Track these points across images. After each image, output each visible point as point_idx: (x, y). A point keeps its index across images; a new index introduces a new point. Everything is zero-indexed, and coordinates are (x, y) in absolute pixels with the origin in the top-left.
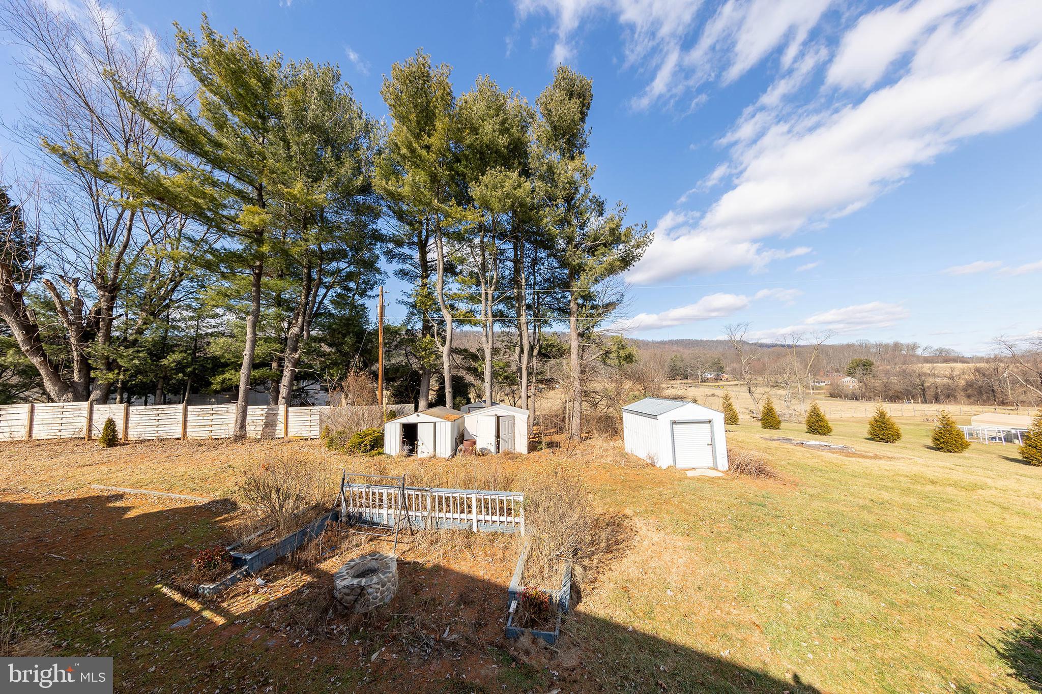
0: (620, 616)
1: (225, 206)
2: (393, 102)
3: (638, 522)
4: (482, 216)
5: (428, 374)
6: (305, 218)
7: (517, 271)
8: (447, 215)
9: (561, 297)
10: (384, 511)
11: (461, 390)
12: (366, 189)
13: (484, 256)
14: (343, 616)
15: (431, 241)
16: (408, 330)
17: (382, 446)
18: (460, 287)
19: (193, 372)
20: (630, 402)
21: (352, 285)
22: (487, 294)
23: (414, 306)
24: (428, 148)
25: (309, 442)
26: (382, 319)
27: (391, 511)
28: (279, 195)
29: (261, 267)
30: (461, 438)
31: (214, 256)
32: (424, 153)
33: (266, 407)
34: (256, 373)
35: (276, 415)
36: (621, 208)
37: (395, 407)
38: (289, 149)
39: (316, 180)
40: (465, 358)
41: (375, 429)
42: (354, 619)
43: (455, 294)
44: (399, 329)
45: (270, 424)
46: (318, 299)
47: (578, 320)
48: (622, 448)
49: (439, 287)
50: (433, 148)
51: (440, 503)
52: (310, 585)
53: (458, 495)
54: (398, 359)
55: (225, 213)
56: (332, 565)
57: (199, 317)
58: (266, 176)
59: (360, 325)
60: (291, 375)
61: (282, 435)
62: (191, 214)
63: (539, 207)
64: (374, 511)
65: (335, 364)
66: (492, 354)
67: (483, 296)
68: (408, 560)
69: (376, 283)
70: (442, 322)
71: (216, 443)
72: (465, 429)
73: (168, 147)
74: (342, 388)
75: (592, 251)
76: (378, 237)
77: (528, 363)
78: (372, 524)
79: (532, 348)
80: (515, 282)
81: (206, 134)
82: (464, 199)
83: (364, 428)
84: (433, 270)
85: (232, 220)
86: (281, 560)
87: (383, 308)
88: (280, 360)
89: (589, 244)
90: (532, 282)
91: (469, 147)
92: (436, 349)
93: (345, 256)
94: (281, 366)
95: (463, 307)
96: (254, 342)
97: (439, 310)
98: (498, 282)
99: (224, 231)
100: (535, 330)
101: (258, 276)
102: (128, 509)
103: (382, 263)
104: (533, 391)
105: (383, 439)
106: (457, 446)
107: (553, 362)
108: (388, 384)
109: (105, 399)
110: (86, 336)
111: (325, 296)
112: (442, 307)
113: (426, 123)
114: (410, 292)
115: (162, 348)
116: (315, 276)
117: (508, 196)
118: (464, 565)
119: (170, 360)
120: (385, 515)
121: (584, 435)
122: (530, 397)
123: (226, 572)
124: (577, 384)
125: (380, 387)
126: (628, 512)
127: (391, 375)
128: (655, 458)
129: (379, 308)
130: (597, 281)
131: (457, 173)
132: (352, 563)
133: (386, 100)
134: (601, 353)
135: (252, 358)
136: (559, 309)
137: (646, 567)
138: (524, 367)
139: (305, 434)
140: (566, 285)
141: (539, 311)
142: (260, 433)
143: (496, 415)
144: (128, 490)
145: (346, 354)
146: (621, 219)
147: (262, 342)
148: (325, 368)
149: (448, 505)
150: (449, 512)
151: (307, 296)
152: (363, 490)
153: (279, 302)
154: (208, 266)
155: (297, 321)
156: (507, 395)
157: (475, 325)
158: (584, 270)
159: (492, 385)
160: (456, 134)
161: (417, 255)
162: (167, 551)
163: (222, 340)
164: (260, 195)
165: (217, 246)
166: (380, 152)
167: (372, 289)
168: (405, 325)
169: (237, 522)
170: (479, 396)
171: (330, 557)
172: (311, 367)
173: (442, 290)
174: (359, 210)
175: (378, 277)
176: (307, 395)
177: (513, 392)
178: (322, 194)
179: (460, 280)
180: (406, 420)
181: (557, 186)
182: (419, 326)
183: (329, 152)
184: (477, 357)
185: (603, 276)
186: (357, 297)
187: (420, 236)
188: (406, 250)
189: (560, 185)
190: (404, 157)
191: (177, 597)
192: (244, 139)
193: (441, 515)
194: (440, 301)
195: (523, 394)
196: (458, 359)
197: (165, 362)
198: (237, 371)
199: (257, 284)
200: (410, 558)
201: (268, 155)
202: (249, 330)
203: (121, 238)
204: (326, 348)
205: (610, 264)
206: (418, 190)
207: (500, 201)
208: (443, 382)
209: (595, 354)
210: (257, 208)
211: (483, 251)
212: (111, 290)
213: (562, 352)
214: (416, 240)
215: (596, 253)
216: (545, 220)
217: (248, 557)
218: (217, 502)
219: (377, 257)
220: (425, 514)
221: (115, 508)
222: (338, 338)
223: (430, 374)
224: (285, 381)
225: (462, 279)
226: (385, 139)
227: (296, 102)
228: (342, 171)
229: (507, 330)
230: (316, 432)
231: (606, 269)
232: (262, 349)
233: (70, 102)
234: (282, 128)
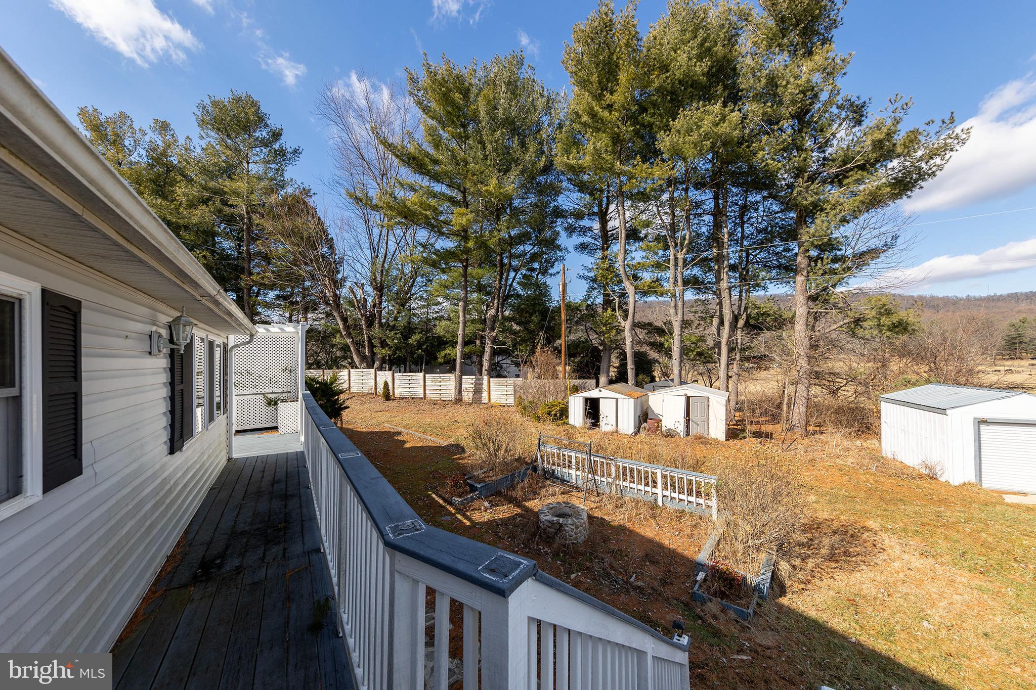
0: (838, 623)
1: (442, 213)
2: (574, 69)
3: (887, 540)
4: (672, 169)
5: (609, 350)
6: (498, 210)
7: (718, 226)
8: (631, 177)
9: (784, 250)
10: (573, 472)
11: (644, 367)
12: (548, 168)
13: (674, 214)
14: (547, 542)
15: (612, 207)
16: (588, 306)
17: (567, 417)
18: (644, 254)
19: (426, 349)
20: (896, 388)
21: (536, 265)
22: (676, 259)
23: (594, 280)
24: (610, 107)
25: (506, 409)
26: (564, 297)
27: (579, 473)
28: (479, 193)
29: (467, 260)
30: (644, 417)
31: (437, 255)
32: (606, 114)
33: (474, 377)
34: (467, 349)
35: (481, 384)
36: (899, 105)
37: (577, 382)
38: (485, 149)
39: (506, 171)
40: (649, 332)
41: (560, 401)
42: (555, 546)
43: (639, 263)
44: (580, 305)
45: (478, 391)
46: (509, 282)
47: (808, 280)
48: (879, 451)
49: (620, 257)
50: (616, 106)
51: (624, 474)
52: (520, 515)
53: (642, 468)
54: (578, 334)
55: (442, 218)
56: (534, 504)
57: (428, 305)
58: (470, 179)
59: (543, 304)
60: (491, 351)
61: (486, 401)
62: (423, 225)
63: (754, 136)
64: (564, 470)
65: (524, 341)
66: (682, 328)
67: (672, 262)
68: (595, 515)
69: (556, 260)
70: (623, 295)
71: (444, 403)
72: (649, 407)
73: (407, 174)
74: (531, 363)
75: (838, 180)
76: (559, 213)
77: (730, 337)
78: (563, 481)
79: (736, 318)
80: (714, 239)
81: (427, 155)
82: (650, 153)
83: (551, 399)
84: (614, 239)
85: (447, 223)
86: (499, 493)
87: (565, 286)
88: (482, 338)
89: (834, 170)
90: (739, 235)
91: (658, 90)
92: (618, 324)
93: (530, 239)
94: (483, 344)
95: (647, 276)
96: (465, 323)
97: (621, 281)
98: (690, 243)
99: (442, 234)
100: (741, 296)
101: (466, 267)
102: (404, 442)
103: (563, 240)
104: (735, 370)
105: (567, 411)
106: (640, 424)
107: (766, 335)
108: (569, 360)
109: (381, 368)
110: (370, 324)
111: (514, 279)
112: (624, 278)
113: (608, 81)
114: (590, 266)
115: (409, 331)
116: (506, 261)
117: (707, 136)
118: (649, 531)
119: (414, 339)
120: (574, 475)
121: (811, 428)
122: (731, 377)
123: (467, 493)
124: (803, 362)
125: (563, 362)
126: (871, 524)
127: (573, 350)
128: (938, 468)
129: (561, 286)
130: (844, 221)
131: (643, 125)
132: (551, 506)
133: (567, 68)
134: (846, 321)
135: (464, 336)
136: (779, 267)
137: (891, 590)
138: (724, 341)
139: (503, 402)
140: (791, 234)
141: (747, 272)
142: (471, 398)
143: (686, 395)
144: (402, 430)
145: (532, 332)
146: (897, 121)
147: (469, 324)
148: (516, 344)
149: (632, 477)
150: (634, 482)
151: (500, 280)
152: (555, 451)
153: (480, 288)
154: (434, 265)
155: (493, 304)
156: (701, 374)
157: (662, 295)
158: (822, 210)
159: (681, 362)
160: (643, 81)
161: (596, 226)
162: (430, 473)
163: (444, 323)
164: (464, 197)
165: (438, 246)
166: (560, 126)
167: (552, 266)
168: (585, 300)
169: (466, 461)
170: (666, 375)
171: (533, 499)
172: (504, 344)
173: (625, 259)
174: (541, 190)
175: (559, 253)
176: (501, 368)
177: (709, 371)
178: (511, 184)
179: (644, 246)
180: (588, 394)
181: (781, 103)
182: (600, 300)
183: (516, 142)
184: (663, 331)
185: (855, 214)
186: (540, 276)
187: (600, 205)
188: (586, 223)
189: (787, 99)
190: (585, 125)
191: (441, 502)
192: (452, 151)
193: (625, 484)
194: (622, 272)
195: (722, 373)
196: (642, 334)
197: (410, 341)
198: (453, 347)
199: (465, 275)
200: (597, 514)
201: (470, 159)
202: (461, 314)
203: (382, 250)
204: (516, 327)
205: (870, 194)
206: (599, 157)
207: (695, 145)
208: (625, 358)
209: (835, 322)
210: (463, 210)
211: (672, 207)
212: (380, 289)
213: (781, 322)
214: (596, 209)
215: (846, 181)
216: (760, 155)
217: (479, 486)
218: (453, 445)
219: (558, 234)
220: (610, 480)
221: (398, 440)
222: (526, 317)
223: (611, 350)
224: (486, 356)
225: (647, 246)
226: (565, 110)
227: (489, 102)
228: (527, 158)
229: (702, 297)
230: (511, 400)
231: (862, 202)
232: (470, 329)
233: (352, 157)
234: (479, 132)
